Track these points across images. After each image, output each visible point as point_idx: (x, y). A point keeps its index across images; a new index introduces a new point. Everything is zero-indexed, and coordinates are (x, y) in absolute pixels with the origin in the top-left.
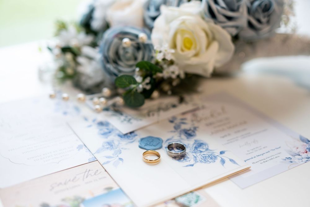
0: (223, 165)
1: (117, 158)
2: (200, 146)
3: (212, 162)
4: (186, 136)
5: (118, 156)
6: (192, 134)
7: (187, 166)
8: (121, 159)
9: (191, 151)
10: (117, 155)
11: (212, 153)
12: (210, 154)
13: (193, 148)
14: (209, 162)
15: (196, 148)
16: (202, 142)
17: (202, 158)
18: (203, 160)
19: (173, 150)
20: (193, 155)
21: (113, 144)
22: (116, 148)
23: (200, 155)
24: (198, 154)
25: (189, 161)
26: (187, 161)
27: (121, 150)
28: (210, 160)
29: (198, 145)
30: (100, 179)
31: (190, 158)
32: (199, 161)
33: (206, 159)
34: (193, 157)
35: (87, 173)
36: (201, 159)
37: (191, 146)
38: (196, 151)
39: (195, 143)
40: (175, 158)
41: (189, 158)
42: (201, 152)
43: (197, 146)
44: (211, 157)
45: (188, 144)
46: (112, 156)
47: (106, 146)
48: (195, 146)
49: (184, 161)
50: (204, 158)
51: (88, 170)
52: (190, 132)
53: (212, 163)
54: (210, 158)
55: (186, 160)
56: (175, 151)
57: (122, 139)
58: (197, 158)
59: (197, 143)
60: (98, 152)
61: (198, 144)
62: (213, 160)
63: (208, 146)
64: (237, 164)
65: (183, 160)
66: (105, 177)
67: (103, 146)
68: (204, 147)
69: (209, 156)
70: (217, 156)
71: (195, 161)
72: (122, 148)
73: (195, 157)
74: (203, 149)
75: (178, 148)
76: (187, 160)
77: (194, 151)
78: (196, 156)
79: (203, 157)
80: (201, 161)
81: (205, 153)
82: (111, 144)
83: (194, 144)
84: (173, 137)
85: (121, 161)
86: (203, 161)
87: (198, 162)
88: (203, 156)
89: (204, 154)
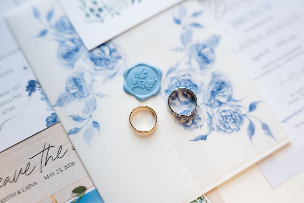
0: (251, 138)
1: (91, 123)
2: (220, 89)
3: (235, 129)
4: (200, 63)
5: (91, 116)
6: (210, 56)
7: (196, 140)
8: (96, 124)
9: (205, 102)
10: (89, 115)
11: (237, 107)
12: (233, 109)
13: (208, 96)
14: (230, 131)
15: (213, 93)
16: (223, 79)
17: (221, 119)
18: (222, 124)
19: (177, 99)
20: (208, 113)
21: (83, 85)
22: (88, 95)
23: (218, 111)
24: (215, 110)
25: (201, 126)
26: (197, 127)
27: (95, 100)
28: (233, 126)
29: (217, 85)
30: (66, 167)
31: (202, 119)
32: (216, 128)
33: (226, 122)
34: (207, 116)
35: (46, 152)
36: (218, 124)
37: (206, 90)
38: (213, 101)
39: (212, 82)
40: (178, 117)
41: (200, 119)
42: (220, 103)
43: (215, 90)
44: (234, 117)
45: (202, 85)
46: (82, 115)
47: (72, 88)
48: (211, 89)
49: (193, 126)
50: (223, 119)
51: (47, 147)
52: (205, 51)
53: (234, 133)
54: (232, 120)
55: (195, 124)
56: (179, 100)
57: (98, 68)
58: (214, 119)
59: (216, 81)
60: (60, 102)
61: (217, 83)
62: (237, 125)
63: (232, 91)
64: (272, 136)
65: (192, 124)
66: (73, 163)
67: (67, 90)
68: (226, 93)
69: (232, 116)
70: (244, 115)
71: (209, 126)
72: (97, 95)
73: (210, 117)
74: (224, 96)
75: (185, 93)
76: (198, 125)
77: (209, 101)
78: (211, 113)
79: (222, 116)
80: (219, 129)
81: (226, 108)
82: (80, 85)
83: (210, 84)
84: (178, 64)
85: (95, 130)
86: (222, 127)
87: (214, 129)
88: (223, 114)
89: (224, 111)
